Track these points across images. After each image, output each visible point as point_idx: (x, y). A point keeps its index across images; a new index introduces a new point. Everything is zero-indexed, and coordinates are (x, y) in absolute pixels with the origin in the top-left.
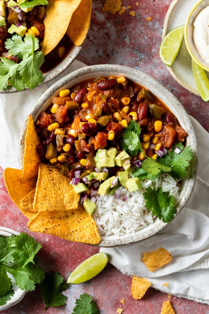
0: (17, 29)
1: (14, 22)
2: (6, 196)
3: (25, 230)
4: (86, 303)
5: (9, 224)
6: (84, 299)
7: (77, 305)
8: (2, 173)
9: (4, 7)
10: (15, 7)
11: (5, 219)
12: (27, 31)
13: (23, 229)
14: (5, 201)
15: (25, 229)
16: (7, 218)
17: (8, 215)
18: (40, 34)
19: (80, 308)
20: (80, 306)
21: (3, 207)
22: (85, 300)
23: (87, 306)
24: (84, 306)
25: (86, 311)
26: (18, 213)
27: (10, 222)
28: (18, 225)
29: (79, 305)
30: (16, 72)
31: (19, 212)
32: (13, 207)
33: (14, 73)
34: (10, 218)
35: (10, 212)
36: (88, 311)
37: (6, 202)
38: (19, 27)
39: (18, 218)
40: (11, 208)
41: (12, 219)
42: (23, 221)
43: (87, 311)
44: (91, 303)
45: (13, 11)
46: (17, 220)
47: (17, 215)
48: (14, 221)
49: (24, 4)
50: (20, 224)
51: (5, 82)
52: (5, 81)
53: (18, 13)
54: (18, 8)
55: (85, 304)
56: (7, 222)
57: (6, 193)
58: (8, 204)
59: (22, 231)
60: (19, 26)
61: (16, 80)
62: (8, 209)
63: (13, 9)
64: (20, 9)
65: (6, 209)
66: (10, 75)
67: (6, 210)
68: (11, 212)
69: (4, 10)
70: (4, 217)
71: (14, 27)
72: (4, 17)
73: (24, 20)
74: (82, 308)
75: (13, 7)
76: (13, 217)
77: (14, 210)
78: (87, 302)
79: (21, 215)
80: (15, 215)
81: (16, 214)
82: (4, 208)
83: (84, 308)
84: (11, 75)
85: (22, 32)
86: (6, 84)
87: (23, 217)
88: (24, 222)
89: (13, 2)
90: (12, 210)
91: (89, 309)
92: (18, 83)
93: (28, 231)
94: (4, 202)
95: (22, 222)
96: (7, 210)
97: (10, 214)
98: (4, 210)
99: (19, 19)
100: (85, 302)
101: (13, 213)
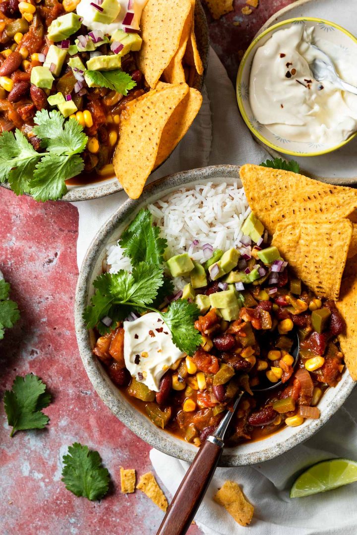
0: (63, 103)
1: (65, 90)
2: (52, 335)
3: (83, 393)
4: (81, 458)
5: (55, 382)
6: (75, 453)
7: (66, 465)
8: (48, 298)
9: (63, 61)
10: (77, 70)
11: (50, 374)
12: (75, 113)
13: (79, 392)
14: (50, 344)
15: (81, 392)
16: (53, 372)
17: (55, 367)
18: (92, 127)
19: (73, 468)
20: (72, 465)
21: (47, 354)
22: (77, 454)
23: (83, 462)
24: (78, 464)
25: (83, 470)
26: (71, 364)
27: (57, 378)
28: (71, 385)
29: (70, 463)
30: (28, 164)
31: (73, 362)
32: (63, 354)
33: (25, 163)
34: (57, 373)
35: (58, 362)
36: (87, 469)
37: (53, 346)
38: (68, 102)
39: (70, 372)
40: (61, 356)
41: (61, 374)
42: (79, 377)
43: (85, 470)
44: (88, 456)
45: (72, 74)
46: (70, 376)
47: (69, 368)
48: (64, 378)
49: (93, 73)
50: (74, 382)
51: (4, 172)
52: (5, 170)
53: (77, 81)
54: (82, 74)
55: (80, 460)
56: (53, 379)
57: (52, 330)
58: (55, 349)
59: (76, 394)
60: (68, 100)
61: (23, 174)
62: (54, 356)
63: (74, 72)
64: (83, 76)
65: (51, 357)
66: (16, 164)
67: (51, 359)
68: (60, 362)
69: (59, 66)
70: (48, 369)
71: (60, 98)
72: (53, 75)
73: (81, 95)
74: (76, 467)
75: (76, 69)
76: (63, 370)
77: (65, 358)
78: (81, 455)
79: (76, 367)
80: (66, 368)
81: (67, 366)
82: (48, 356)
83: (78, 467)
84: (19, 164)
85: (67, 111)
86: (5, 175)
87: (79, 370)
88: (80, 379)
89: (78, 62)
90: (61, 359)
91: (88, 466)
92: (23, 179)
93: (86, 394)
94: (50, 346)
95: (77, 380)
96: (53, 359)
97: (58, 366)
98: (48, 358)
99: (74, 90)
100: (79, 457)
101: (63, 364)
